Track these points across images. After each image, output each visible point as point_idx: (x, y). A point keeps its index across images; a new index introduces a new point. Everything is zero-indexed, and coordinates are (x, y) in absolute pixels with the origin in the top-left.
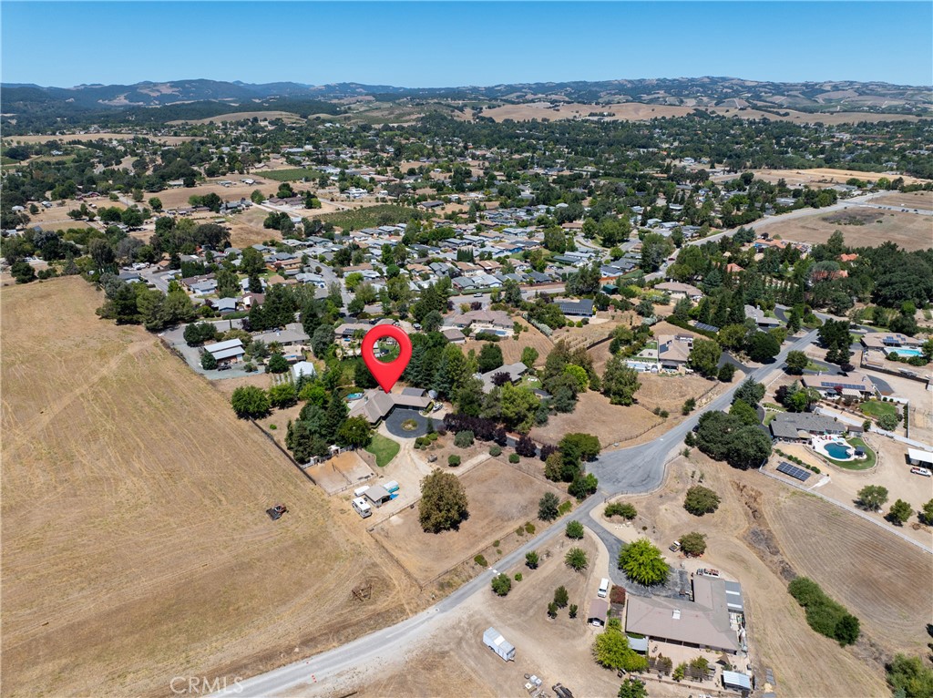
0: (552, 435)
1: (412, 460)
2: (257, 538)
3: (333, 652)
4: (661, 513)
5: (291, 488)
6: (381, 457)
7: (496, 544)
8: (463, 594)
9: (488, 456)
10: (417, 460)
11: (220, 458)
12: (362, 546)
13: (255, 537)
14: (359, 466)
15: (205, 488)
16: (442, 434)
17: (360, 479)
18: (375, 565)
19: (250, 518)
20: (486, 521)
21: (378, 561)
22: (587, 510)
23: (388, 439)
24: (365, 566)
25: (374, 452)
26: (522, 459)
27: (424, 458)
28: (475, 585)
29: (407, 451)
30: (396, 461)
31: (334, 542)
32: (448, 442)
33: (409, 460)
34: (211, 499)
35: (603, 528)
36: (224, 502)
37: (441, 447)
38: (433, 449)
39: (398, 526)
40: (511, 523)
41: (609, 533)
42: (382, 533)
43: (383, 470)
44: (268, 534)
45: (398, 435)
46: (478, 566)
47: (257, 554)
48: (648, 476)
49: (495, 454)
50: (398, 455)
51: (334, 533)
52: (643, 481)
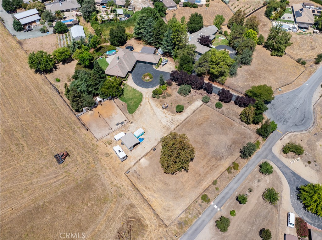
0: (240, 84)
1: (151, 107)
2: (49, 182)
4: (318, 149)
5: (71, 134)
6: (131, 105)
7: (215, 183)
8: (196, 230)
9: (201, 103)
10: (155, 108)
11: (23, 108)
12: (122, 188)
13: (47, 180)
14: (116, 114)
15: (13, 135)
16: (170, 84)
17: (117, 124)
18: (132, 206)
19: (43, 162)
20: (206, 160)
21: (135, 202)
22: (270, 147)
23: (134, 90)
24: (125, 207)
25: (125, 101)
26: (224, 104)
27: (159, 105)
28: (204, 221)
29: (147, 100)
30: (141, 108)
31: (102, 184)
32: (174, 89)
33: (149, 107)
34: (17, 145)
35: (282, 163)
36: (26, 148)
37: (170, 95)
38: (164, 97)
39: (146, 167)
40: (222, 162)
41: (287, 167)
42: (136, 175)
43: (133, 117)
44: (56, 177)
45: (141, 86)
46: (204, 204)
47: (49, 197)
48: (305, 117)
49: (205, 101)
50: (142, 103)
51: (102, 176)
52: (302, 120)
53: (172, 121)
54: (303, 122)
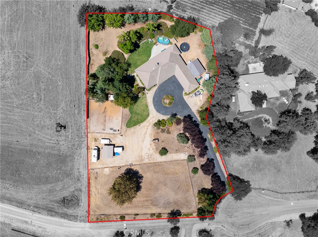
1: (146, 133)
2: (44, 139)
3: (43, 217)
5: (76, 112)
6: (133, 119)
7: (136, 215)
8: (104, 226)
9: (186, 158)
10: (147, 135)
12: (82, 177)
13: (44, 137)
14: (117, 119)
15: (39, 83)
16: (178, 122)
17: (111, 129)
18: (81, 190)
19: (48, 122)
20: (145, 199)
21: (83, 189)
22: (196, 222)
23: (147, 106)
24: (76, 188)
25: (131, 113)
27: (153, 135)
28: (112, 226)
29: (148, 124)
30: (138, 127)
31: (73, 165)
32: (177, 129)
33: (144, 132)
34: (38, 94)
36: (42, 102)
37: (169, 132)
38: (163, 131)
39: (105, 175)
40: (154, 208)
42: (95, 175)
43: (126, 131)
44: (50, 139)
45: (155, 106)
46: (119, 220)
47: (40, 150)
48: (248, 225)
50: (142, 124)
51: (76, 160)
52: (242, 225)
53: (150, 156)
54: (242, 227)
